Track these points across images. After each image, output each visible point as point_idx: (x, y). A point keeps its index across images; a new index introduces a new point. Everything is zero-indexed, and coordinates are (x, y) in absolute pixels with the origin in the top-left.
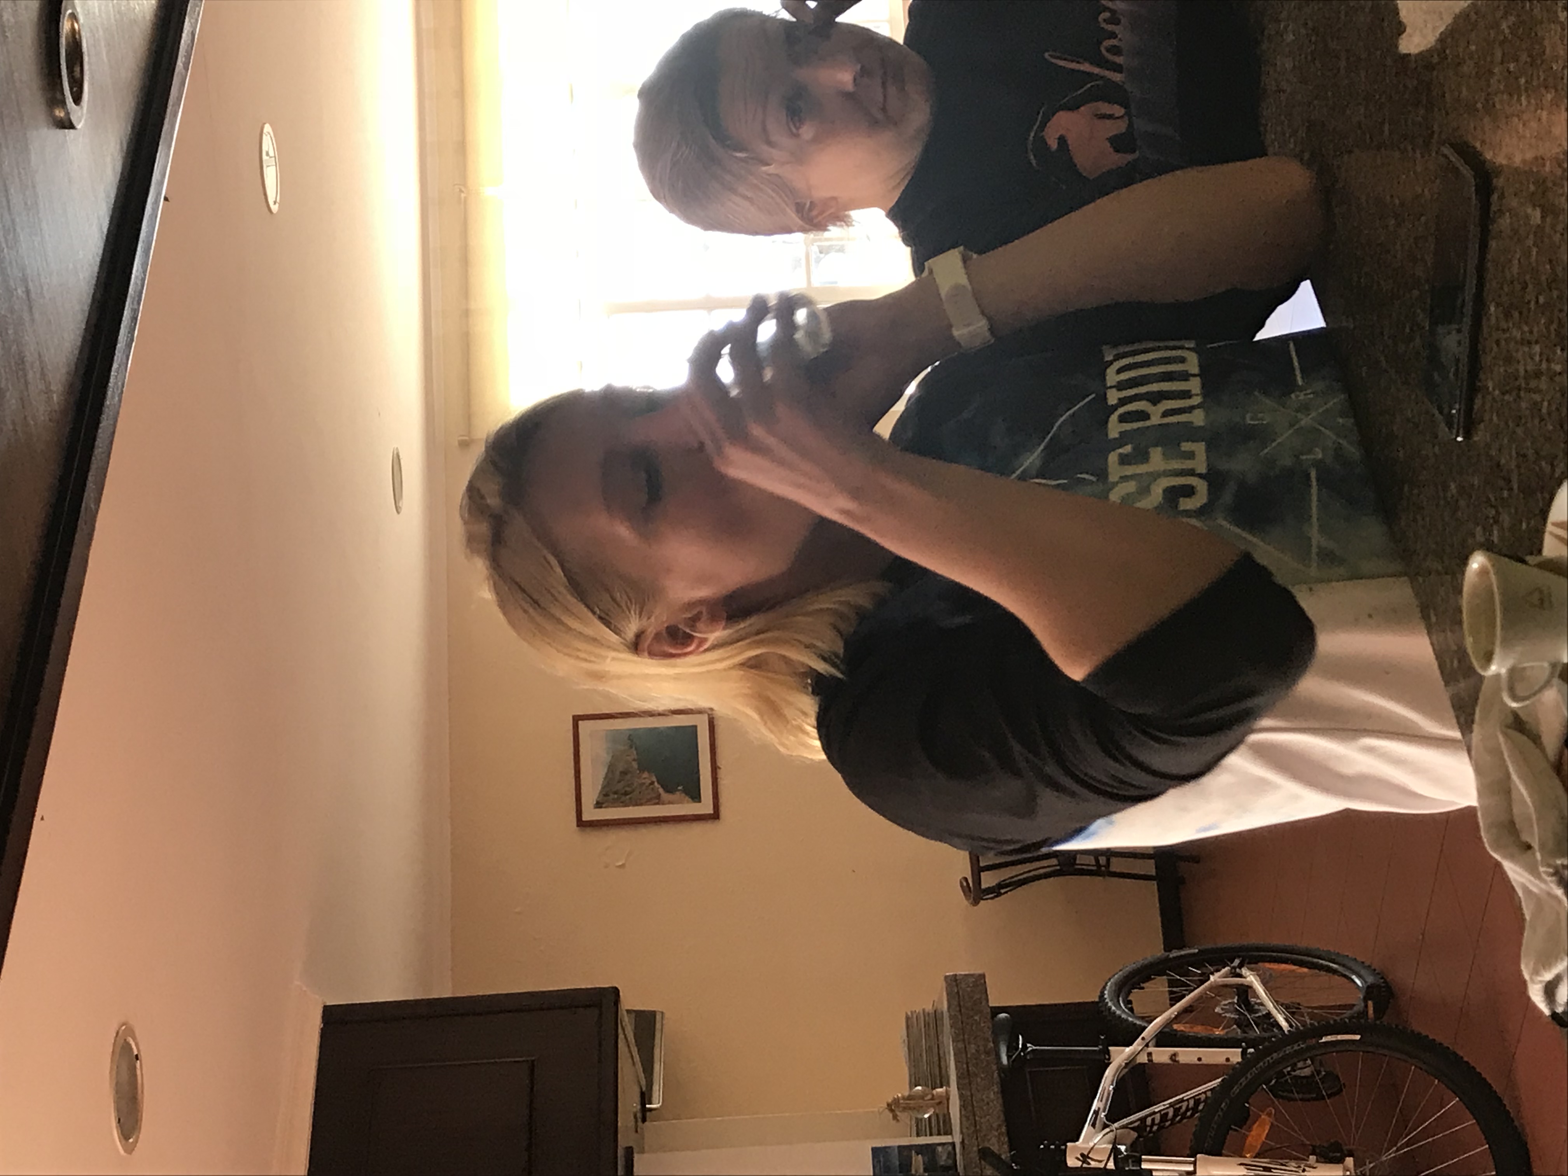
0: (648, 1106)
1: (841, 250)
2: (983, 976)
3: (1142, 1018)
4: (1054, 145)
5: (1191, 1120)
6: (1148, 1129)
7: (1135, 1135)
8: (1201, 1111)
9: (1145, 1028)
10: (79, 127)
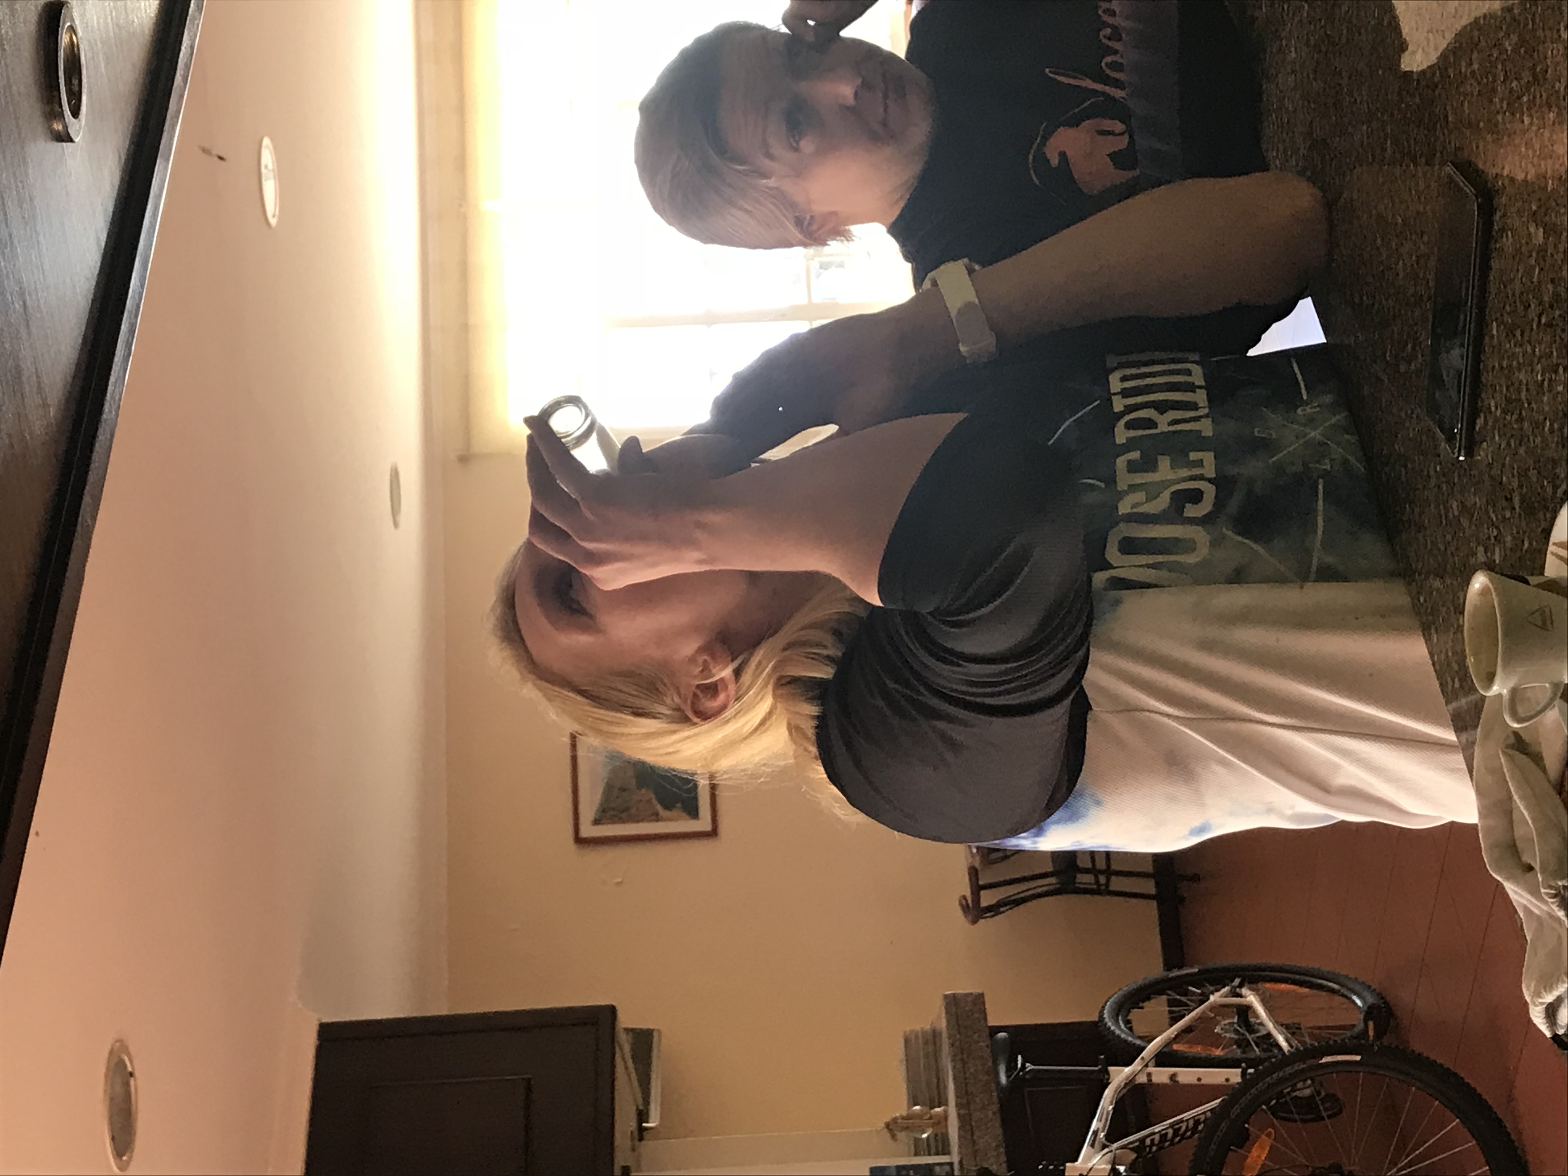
0: (644, 1125)
1: (841, 265)
2: (982, 995)
3: (1140, 1038)
4: (1055, 162)
5: (1190, 1140)
6: (1148, 1149)
7: (1134, 1156)
8: (1201, 1132)
9: (1143, 1049)
10: (77, 140)
